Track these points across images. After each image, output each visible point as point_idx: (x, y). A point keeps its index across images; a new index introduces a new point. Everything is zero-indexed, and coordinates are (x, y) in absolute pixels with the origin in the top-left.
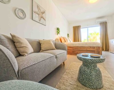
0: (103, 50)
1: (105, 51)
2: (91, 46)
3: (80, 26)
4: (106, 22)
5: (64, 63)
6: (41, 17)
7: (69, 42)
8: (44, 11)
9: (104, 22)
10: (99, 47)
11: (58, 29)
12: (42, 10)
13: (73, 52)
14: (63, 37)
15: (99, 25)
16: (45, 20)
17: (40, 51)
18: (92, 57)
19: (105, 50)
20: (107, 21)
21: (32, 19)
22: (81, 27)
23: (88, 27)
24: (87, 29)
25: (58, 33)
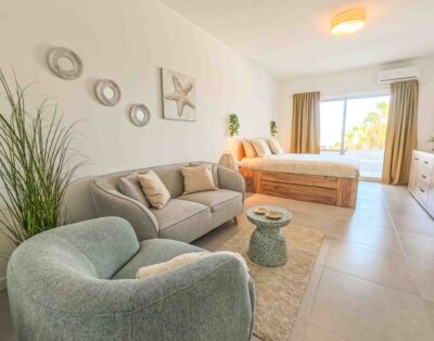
0: (391, 181)
1: (397, 185)
3: (319, 93)
4: (417, 82)
5: (235, 219)
6: (184, 104)
9: (405, 83)
11: (233, 118)
13: (275, 187)
15: (389, 91)
19: (396, 181)
20: (418, 78)
21: (163, 117)
22: (321, 99)
23: (345, 99)
24: (342, 102)
25: (233, 131)
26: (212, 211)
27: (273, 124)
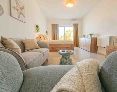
0: (75, 46)
2: (67, 43)
3: (58, 24)
6: (21, 14)
7: (48, 39)
8: (23, 6)
10: (72, 44)
11: (37, 26)
12: (21, 5)
13: (52, 49)
14: (42, 34)
16: (24, 16)
17: (25, 51)
18: (67, 52)
22: (59, 26)
23: (64, 26)
24: (64, 27)
25: (38, 31)
26: (43, 55)
27: (47, 32)
